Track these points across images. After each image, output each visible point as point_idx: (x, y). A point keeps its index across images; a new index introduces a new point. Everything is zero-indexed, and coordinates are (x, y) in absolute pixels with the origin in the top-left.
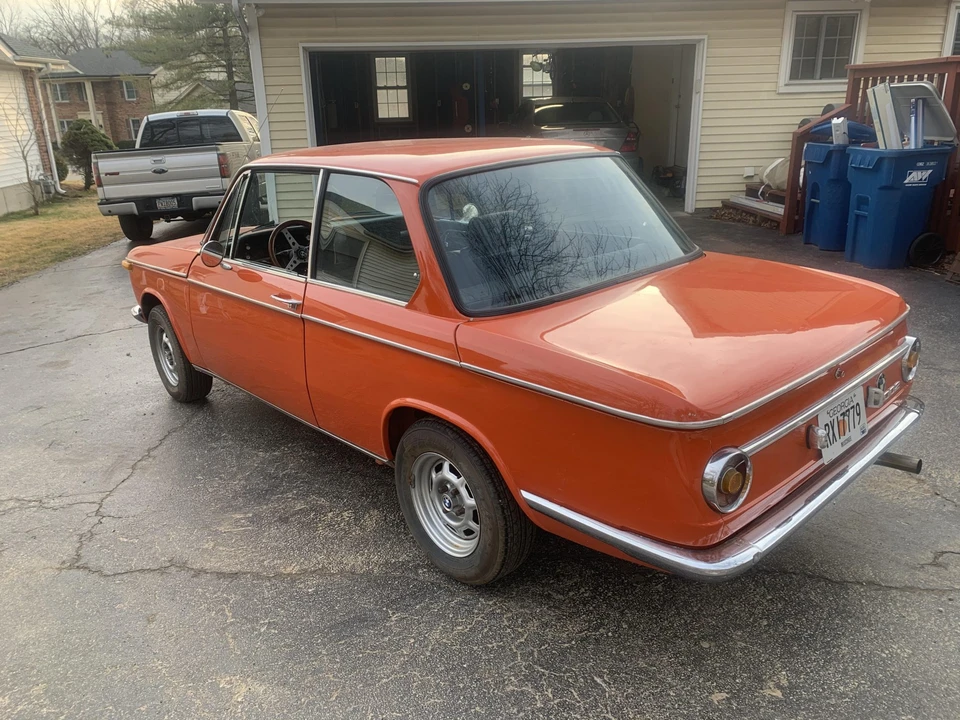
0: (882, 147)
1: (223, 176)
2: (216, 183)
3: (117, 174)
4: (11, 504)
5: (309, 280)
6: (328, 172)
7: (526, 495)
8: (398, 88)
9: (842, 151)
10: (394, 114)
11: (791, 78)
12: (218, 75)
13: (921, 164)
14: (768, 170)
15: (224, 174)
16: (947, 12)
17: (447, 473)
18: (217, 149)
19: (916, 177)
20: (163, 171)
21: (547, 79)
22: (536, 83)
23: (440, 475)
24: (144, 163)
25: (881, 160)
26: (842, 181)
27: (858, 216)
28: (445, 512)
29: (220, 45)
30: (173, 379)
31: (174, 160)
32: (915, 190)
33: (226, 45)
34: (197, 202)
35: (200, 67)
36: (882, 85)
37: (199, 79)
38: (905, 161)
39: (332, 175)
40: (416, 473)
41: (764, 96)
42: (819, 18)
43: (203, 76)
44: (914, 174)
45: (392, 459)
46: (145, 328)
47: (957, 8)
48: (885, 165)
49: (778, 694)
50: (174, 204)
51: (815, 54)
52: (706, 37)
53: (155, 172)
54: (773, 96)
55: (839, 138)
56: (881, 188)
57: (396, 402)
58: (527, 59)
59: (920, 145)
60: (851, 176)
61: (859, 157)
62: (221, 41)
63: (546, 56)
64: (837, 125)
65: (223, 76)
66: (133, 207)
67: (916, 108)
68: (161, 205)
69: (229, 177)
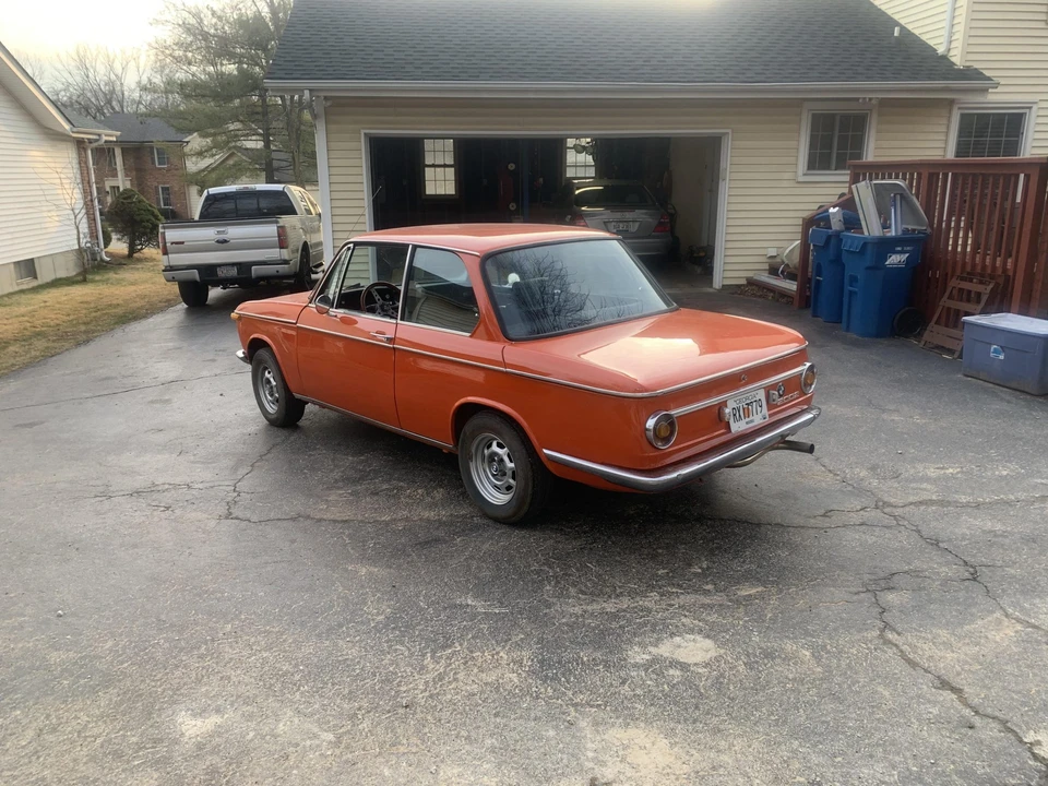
0: (866, 233)
1: (281, 247)
2: (274, 253)
3: (183, 243)
4: (167, 486)
5: (399, 321)
6: (415, 247)
7: (545, 451)
8: (445, 166)
9: (838, 234)
10: (441, 191)
11: (809, 169)
12: (254, 144)
13: (899, 249)
14: (787, 251)
15: (282, 244)
16: (950, 112)
17: (495, 448)
18: (277, 222)
19: (895, 259)
20: (225, 241)
21: (590, 159)
22: (579, 165)
23: (490, 450)
24: (209, 233)
25: (865, 244)
26: (838, 261)
27: (851, 292)
28: (493, 475)
29: (257, 113)
30: (272, 409)
31: (235, 232)
32: (896, 271)
33: (265, 114)
34: (256, 270)
35: (236, 136)
36: (863, 183)
37: (235, 147)
38: (886, 246)
39: (418, 249)
40: (473, 451)
41: (785, 184)
42: (833, 116)
43: (238, 144)
44: (894, 257)
45: (456, 444)
46: (249, 367)
47: (959, 108)
48: (869, 247)
49: (700, 571)
50: (234, 272)
51: (831, 148)
52: (729, 131)
53: (218, 242)
54: (792, 184)
55: (836, 225)
56: (868, 268)
57: (462, 401)
58: (571, 142)
59: (900, 233)
60: (845, 257)
61: (849, 241)
62: (260, 109)
63: (589, 140)
64: (834, 214)
65: (260, 145)
66: (195, 274)
67: (895, 201)
68: (222, 273)
69: (286, 248)
